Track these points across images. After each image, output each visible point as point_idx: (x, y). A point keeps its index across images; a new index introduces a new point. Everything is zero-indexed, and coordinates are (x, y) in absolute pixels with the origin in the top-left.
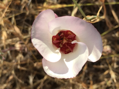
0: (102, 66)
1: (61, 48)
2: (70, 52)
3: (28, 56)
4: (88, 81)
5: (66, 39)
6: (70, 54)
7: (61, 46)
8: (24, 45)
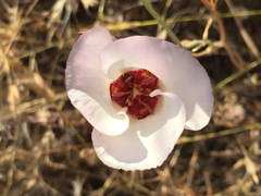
0: (228, 153)
1: (129, 108)
2: (149, 114)
3: (67, 138)
4: (203, 189)
5: (138, 89)
6: (148, 119)
7: (130, 104)
8: (57, 115)
